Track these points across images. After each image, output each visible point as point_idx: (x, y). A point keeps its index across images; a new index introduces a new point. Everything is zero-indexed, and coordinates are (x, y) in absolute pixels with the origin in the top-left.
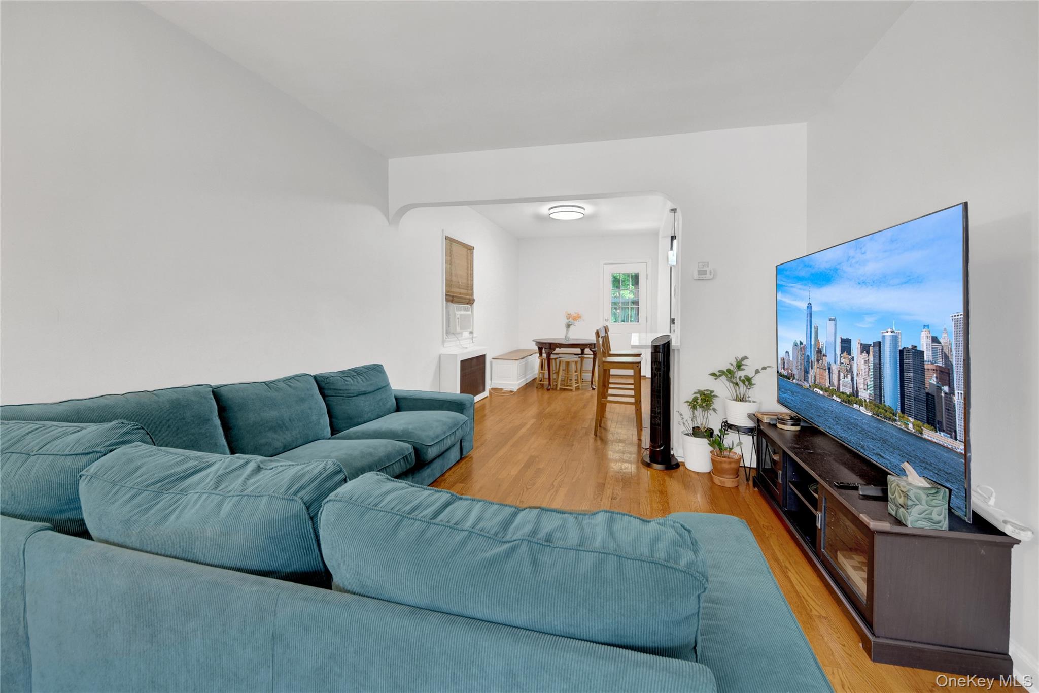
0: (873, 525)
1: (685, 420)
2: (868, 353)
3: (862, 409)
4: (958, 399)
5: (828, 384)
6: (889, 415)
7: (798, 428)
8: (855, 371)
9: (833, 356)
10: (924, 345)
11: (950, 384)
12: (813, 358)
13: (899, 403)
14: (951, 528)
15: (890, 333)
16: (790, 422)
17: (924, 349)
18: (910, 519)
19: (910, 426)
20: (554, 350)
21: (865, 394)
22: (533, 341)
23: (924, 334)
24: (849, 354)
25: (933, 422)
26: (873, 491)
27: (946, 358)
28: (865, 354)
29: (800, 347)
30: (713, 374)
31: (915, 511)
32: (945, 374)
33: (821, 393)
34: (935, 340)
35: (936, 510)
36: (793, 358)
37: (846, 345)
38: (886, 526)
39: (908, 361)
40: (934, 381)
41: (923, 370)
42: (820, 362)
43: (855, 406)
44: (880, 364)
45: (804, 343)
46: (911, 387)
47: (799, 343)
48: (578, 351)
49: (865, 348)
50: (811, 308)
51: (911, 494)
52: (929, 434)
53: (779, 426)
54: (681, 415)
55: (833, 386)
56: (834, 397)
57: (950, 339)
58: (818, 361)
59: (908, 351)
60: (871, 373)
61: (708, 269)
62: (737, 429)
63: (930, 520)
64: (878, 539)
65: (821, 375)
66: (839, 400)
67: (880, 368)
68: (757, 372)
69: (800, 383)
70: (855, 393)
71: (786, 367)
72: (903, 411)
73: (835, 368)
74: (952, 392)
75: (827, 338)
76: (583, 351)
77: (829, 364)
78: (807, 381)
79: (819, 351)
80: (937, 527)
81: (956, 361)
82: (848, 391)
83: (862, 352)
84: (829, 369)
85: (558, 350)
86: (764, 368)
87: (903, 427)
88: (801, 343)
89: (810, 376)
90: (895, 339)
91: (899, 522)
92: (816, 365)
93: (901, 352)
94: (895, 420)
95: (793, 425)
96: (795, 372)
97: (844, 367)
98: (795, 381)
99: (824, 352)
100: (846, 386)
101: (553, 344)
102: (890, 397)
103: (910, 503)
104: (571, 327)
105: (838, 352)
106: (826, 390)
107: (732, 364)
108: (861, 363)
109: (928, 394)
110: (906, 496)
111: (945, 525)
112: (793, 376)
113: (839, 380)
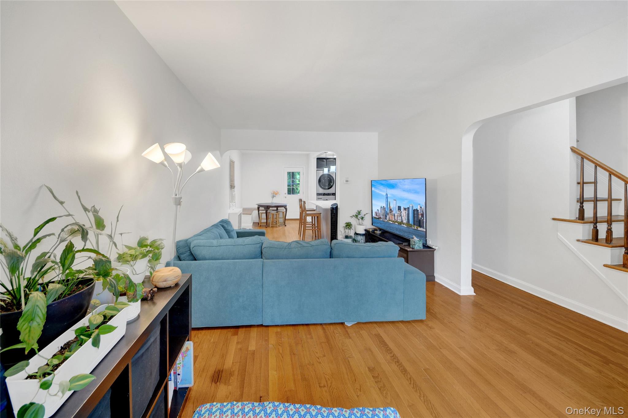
0: (408, 250)
1: (342, 233)
2: (406, 210)
3: (404, 226)
4: (425, 220)
5: (394, 220)
6: (411, 226)
7: (381, 232)
8: (402, 216)
9: (396, 212)
10: (419, 209)
11: (423, 217)
12: (388, 211)
13: (413, 223)
14: (423, 248)
15: (411, 205)
16: (378, 230)
17: (419, 210)
18: (415, 247)
19: (415, 228)
20: (269, 208)
21: (405, 221)
22: (257, 204)
23: (419, 206)
24: (401, 211)
25: (420, 226)
26: (406, 244)
27: (423, 211)
28: (405, 211)
29: (383, 208)
30: (351, 217)
31: (416, 245)
32: (422, 215)
33: (392, 222)
34: (421, 207)
35: (420, 245)
36: (380, 212)
37: (399, 208)
38: (411, 249)
39: (416, 212)
40: (420, 217)
41: (418, 214)
42: (391, 213)
43: (402, 225)
44: (409, 213)
45: (385, 207)
46: (416, 219)
47: (383, 207)
48: (275, 209)
49: (405, 209)
50: (387, 195)
51: (416, 242)
52: (419, 229)
53: (375, 232)
54: (341, 232)
55: (395, 220)
56: (396, 223)
57: (423, 207)
58: (390, 213)
59: (416, 210)
60: (407, 216)
61: (349, 180)
62: (360, 234)
63: (419, 247)
64: (409, 253)
65: (392, 217)
66: (397, 224)
67: (409, 214)
68: (365, 215)
69: (384, 220)
70: (402, 221)
71: (377, 215)
72: (414, 225)
73: (396, 215)
74: (424, 219)
75: (393, 205)
76: (277, 209)
77: (394, 214)
78: (386, 219)
79: (391, 210)
80: (420, 248)
81: (424, 212)
82: (400, 221)
83: (404, 210)
84: (394, 215)
85: (271, 209)
86: (367, 214)
87: (414, 228)
88: (384, 207)
89: (387, 218)
90: (413, 207)
91: (413, 248)
92: (390, 214)
93: (414, 210)
94: (412, 227)
95: (379, 231)
96: (382, 216)
97: (399, 215)
98: (381, 220)
99: (392, 210)
100: (400, 220)
101: (269, 206)
102: (411, 222)
103: (415, 244)
104: (274, 197)
105: (397, 210)
106: (393, 222)
107: (357, 213)
108: (404, 213)
109: (419, 220)
110: (415, 242)
111: (422, 248)
112: (380, 218)
113: (397, 218)
